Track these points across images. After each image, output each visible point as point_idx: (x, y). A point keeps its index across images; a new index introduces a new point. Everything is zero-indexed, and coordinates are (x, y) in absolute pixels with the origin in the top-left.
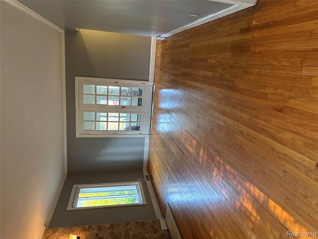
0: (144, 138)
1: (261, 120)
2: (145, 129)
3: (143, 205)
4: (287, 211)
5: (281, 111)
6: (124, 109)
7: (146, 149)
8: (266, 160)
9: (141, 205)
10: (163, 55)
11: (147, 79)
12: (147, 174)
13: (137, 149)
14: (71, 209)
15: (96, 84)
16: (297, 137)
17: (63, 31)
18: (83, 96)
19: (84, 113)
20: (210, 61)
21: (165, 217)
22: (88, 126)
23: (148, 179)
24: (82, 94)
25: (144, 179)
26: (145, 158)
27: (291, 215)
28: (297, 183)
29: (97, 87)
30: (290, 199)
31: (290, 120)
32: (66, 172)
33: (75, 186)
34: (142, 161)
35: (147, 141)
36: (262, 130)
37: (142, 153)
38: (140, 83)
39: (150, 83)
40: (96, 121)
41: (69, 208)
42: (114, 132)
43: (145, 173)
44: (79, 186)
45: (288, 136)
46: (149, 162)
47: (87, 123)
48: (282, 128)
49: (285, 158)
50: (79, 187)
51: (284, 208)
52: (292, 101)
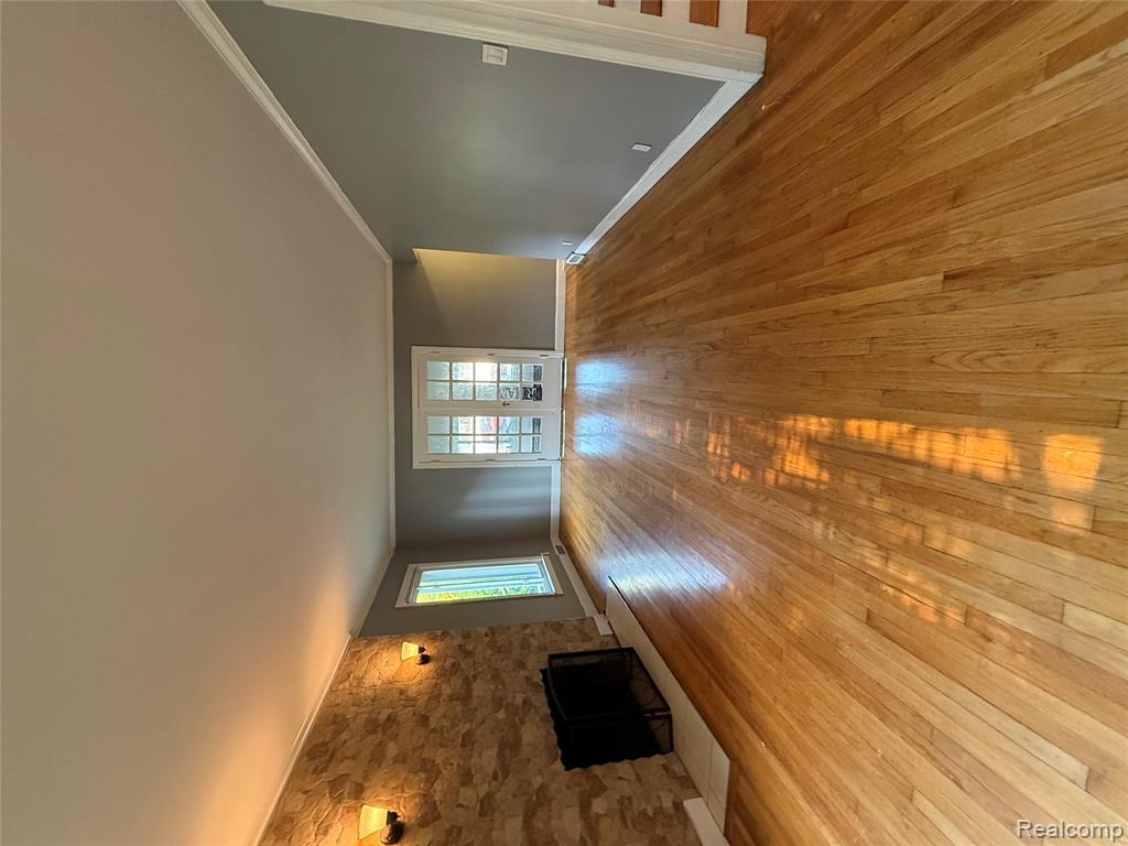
0: (550, 467)
1: (804, 272)
2: (551, 449)
3: (556, 596)
4: (890, 419)
5: (845, 226)
6: (506, 409)
7: (555, 492)
8: (825, 344)
9: (551, 596)
10: (581, 290)
11: (551, 346)
12: (560, 544)
13: (535, 492)
14: (405, 605)
15: (452, 359)
16: (888, 253)
17: (389, 262)
18: (426, 385)
19: (430, 418)
20: (678, 236)
21: (605, 613)
22: (438, 446)
23: (562, 552)
24: (424, 379)
25: (554, 552)
26: (555, 510)
27: (902, 420)
28: (904, 344)
29: (454, 365)
30: (893, 388)
31: (866, 232)
32: (394, 545)
33: (411, 567)
34: (547, 519)
35: (556, 474)
36: (805, 293)
37: (548, 501)
38: (537, 353)
39: (558, 355)
40: (451, 434)
41: (401, 603)
42: (489, 458)
43: (556, 541)
44: (421, 566)
45: (868, 264)
46: (563, 519)
47: (435, 439)
48: (852, 258)
49: (871, 310)
50: (420, 568)
51: (880, 418)
52: (865, 193)
